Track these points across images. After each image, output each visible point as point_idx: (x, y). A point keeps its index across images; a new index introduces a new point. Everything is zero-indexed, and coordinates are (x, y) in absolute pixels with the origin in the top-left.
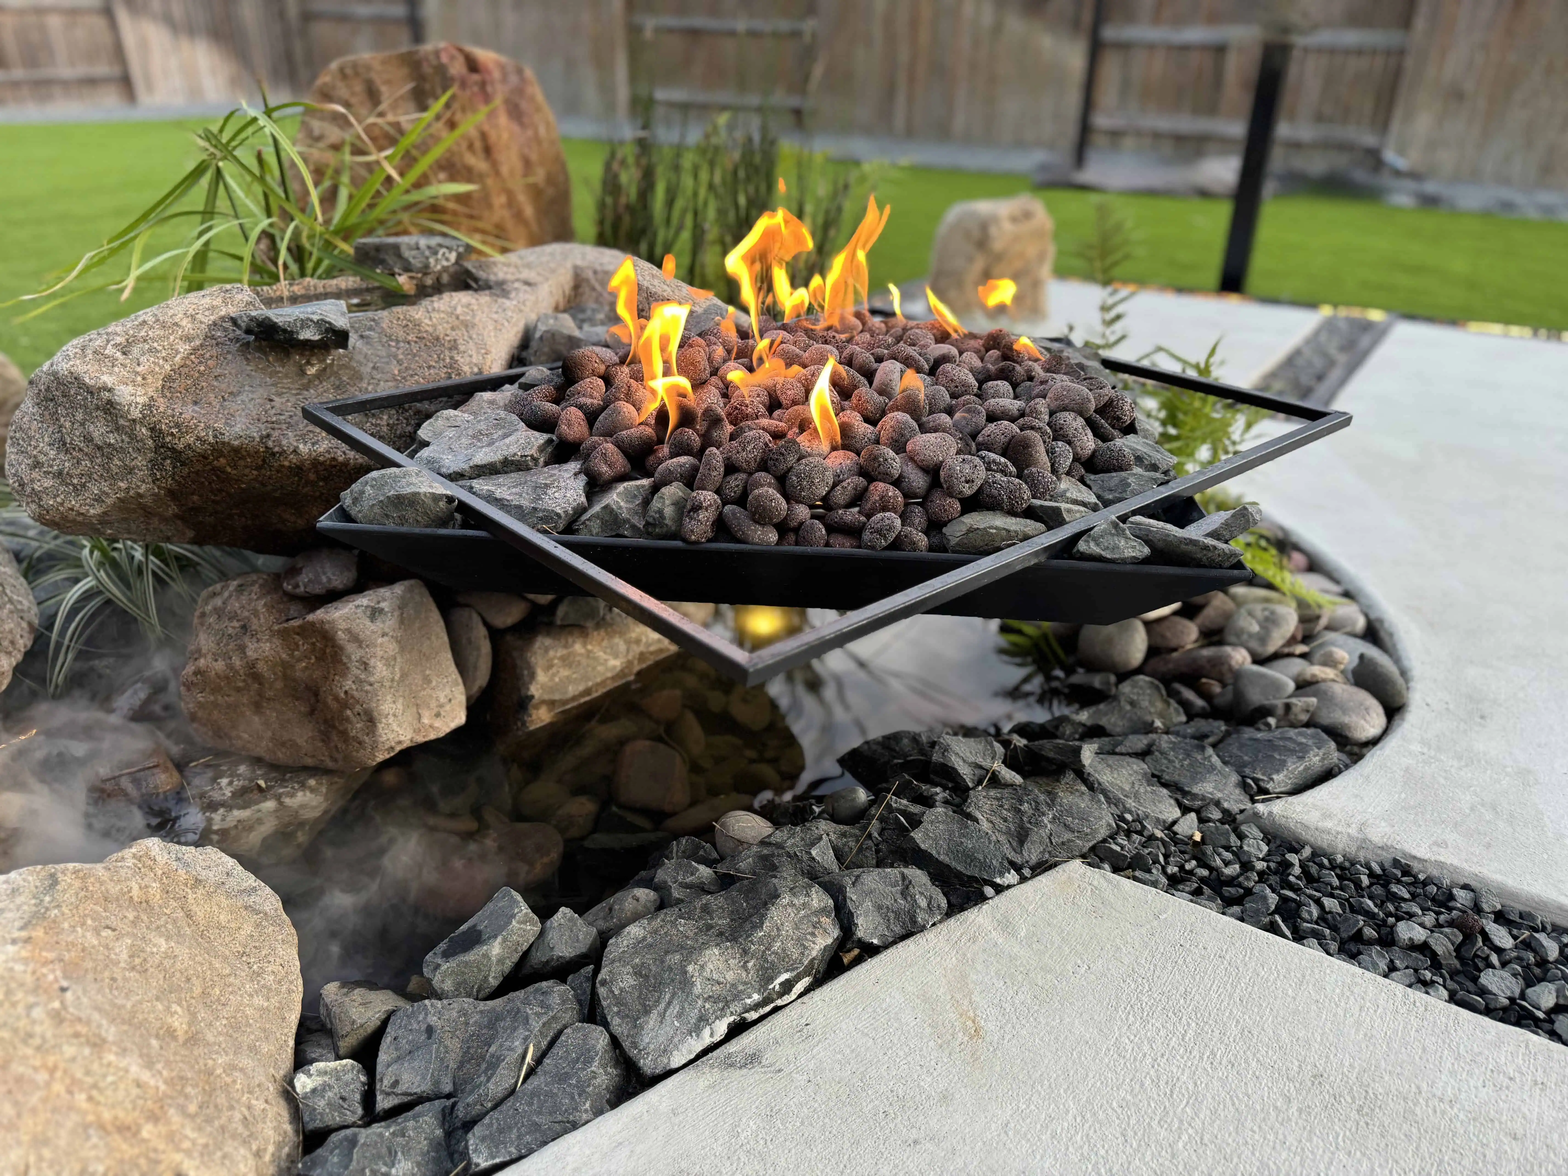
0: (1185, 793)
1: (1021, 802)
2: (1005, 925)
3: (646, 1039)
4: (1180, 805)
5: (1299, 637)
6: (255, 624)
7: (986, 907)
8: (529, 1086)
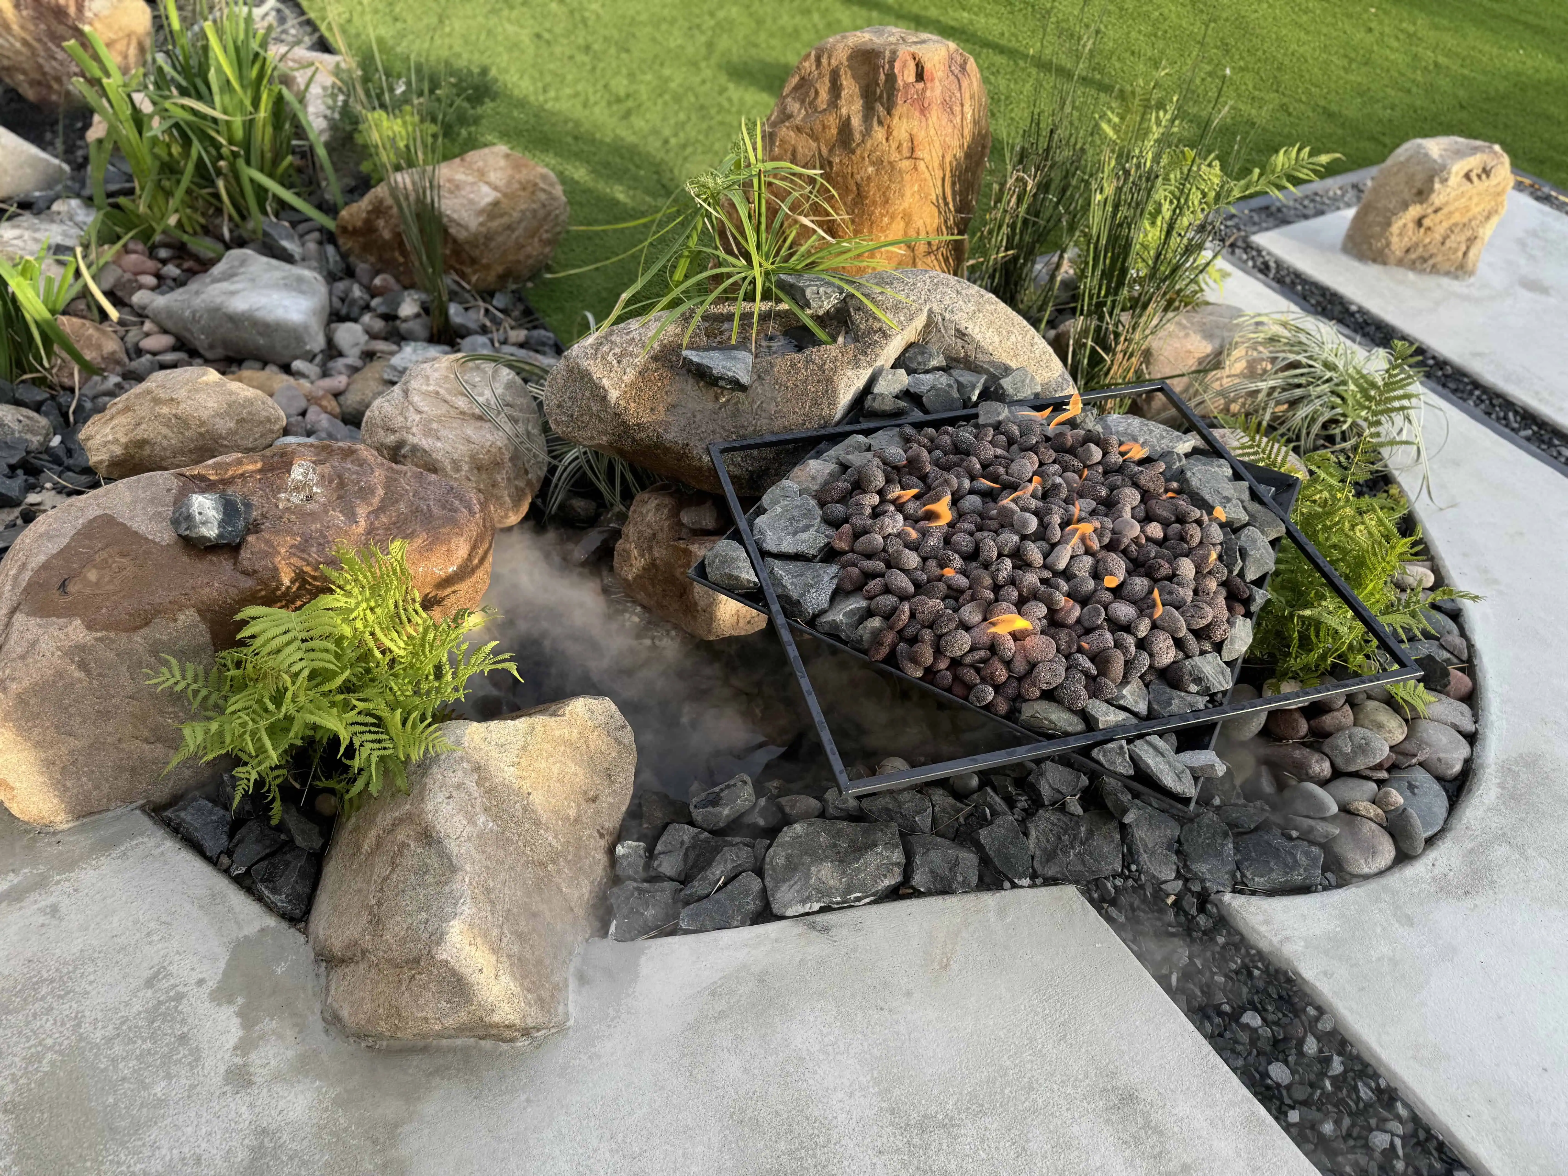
0: (1185, 866)
1: (1065, 833)
2: (1001, 912)
3: (778, 895)
4: (1178, 871)
5: (1387, 766)
6: (660, 536)
7: (999, 895)
8: (717, 896)
